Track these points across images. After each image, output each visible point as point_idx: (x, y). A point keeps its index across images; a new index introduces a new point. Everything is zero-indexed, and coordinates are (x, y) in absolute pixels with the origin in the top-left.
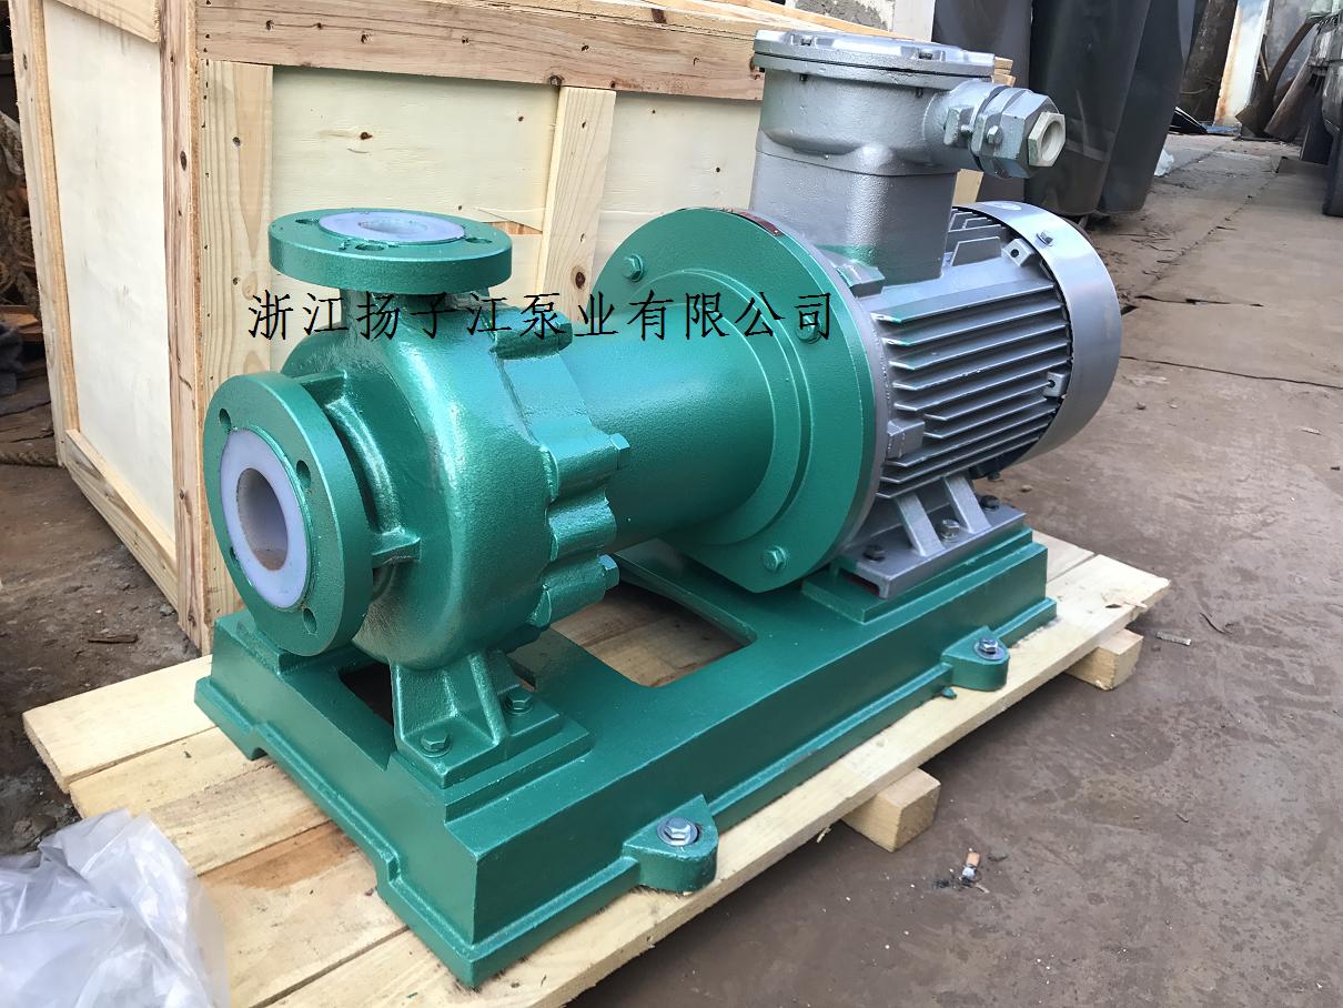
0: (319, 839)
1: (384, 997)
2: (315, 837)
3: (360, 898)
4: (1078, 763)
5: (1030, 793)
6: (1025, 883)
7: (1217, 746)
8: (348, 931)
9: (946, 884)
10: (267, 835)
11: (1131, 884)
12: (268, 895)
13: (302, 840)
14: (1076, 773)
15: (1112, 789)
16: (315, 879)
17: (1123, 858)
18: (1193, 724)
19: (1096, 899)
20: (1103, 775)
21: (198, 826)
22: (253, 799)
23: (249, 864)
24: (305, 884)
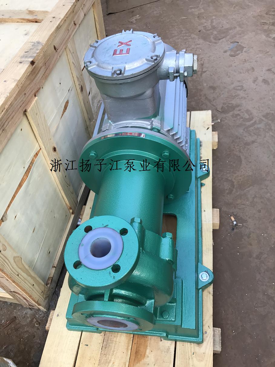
0: (138, 338)
1: (189, 359)
2: (137, 338)
3: (161, 343)
4: (228, 175)
5: (227, 191)
6: (245, 217)
7: (247, 150)
8: (167, 352)
9: (233, 229)
10: (128, 348)
11: (262, 202)
12: (146, 360)
13: (135, 341)
14: (230, 179)
15: (239, 178)
16: (148, 348)
17: (255, 197)
18: (238, 147)
19: (259, 211)
20: (235, 175)
21: (113, 360)
22: (114, 342)
23: (133, 357)
24: (148, 351)
